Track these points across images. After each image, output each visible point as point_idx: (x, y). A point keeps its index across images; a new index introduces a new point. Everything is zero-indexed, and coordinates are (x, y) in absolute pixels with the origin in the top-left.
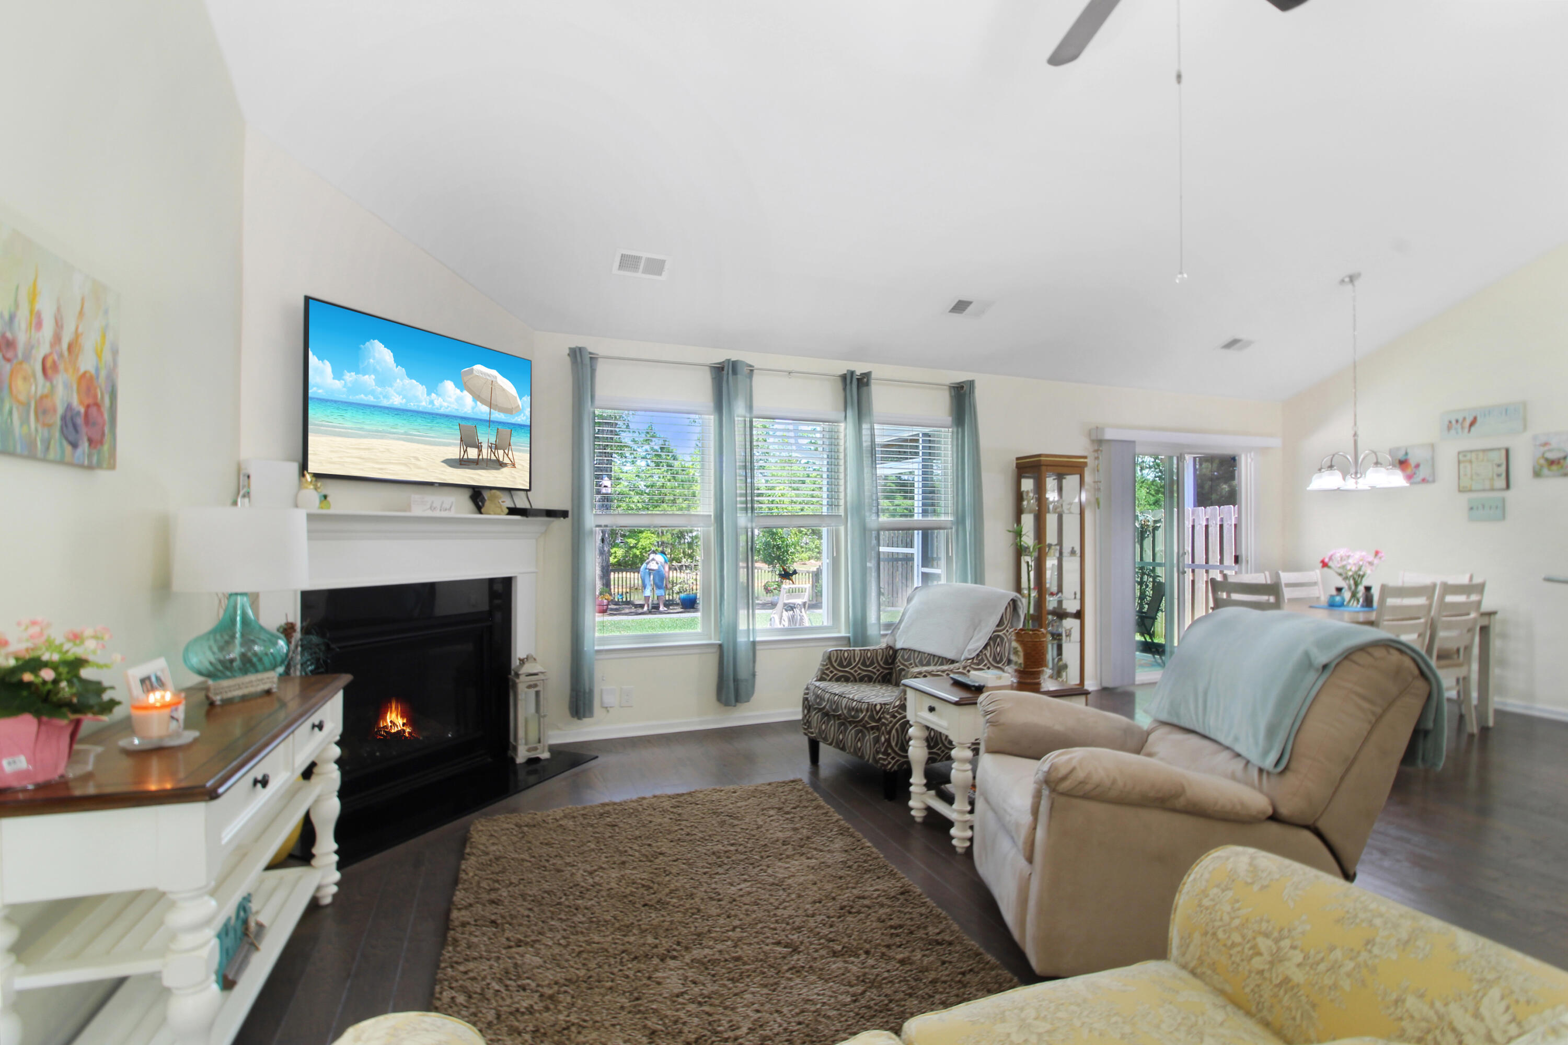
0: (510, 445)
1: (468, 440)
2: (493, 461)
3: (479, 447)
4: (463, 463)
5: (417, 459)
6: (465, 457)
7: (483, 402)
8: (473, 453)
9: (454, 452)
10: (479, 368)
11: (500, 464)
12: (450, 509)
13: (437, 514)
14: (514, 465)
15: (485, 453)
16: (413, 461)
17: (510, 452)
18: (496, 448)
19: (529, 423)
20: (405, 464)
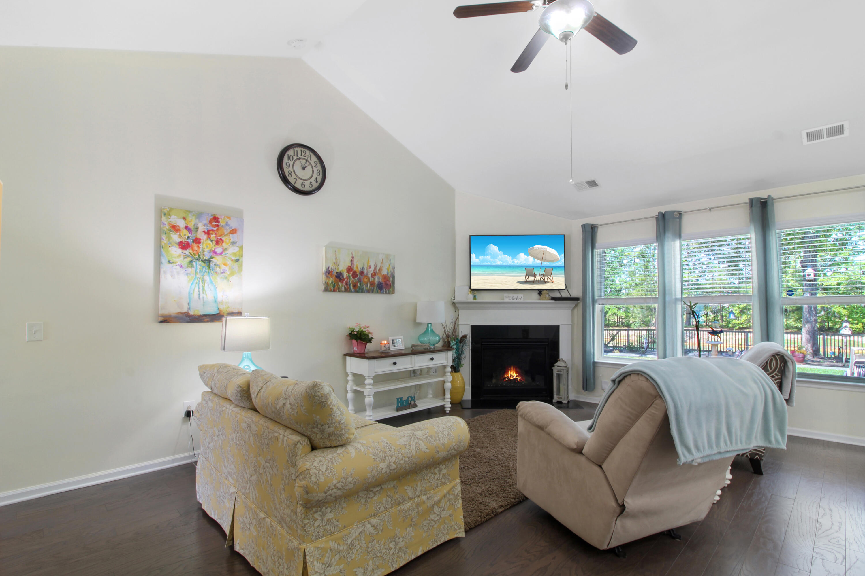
0: (551, 274)
1: (528, 274)
2: (542, 281)
3: (535, 276)
4: (526, 282)
5: (506, 282)
6: (528, 280)
7: (538, 259)
8: (531, 279)
9: (523, 279)
10: (537, 246)
11: (545, 282)
12: (521, 299)
13: (515, 301)
14: (553, 282)
15: (538, 278)
16: (504, 282)
17: (551, 277)
18: (544, 276)
19: (564, 265)
20: (501, 284)
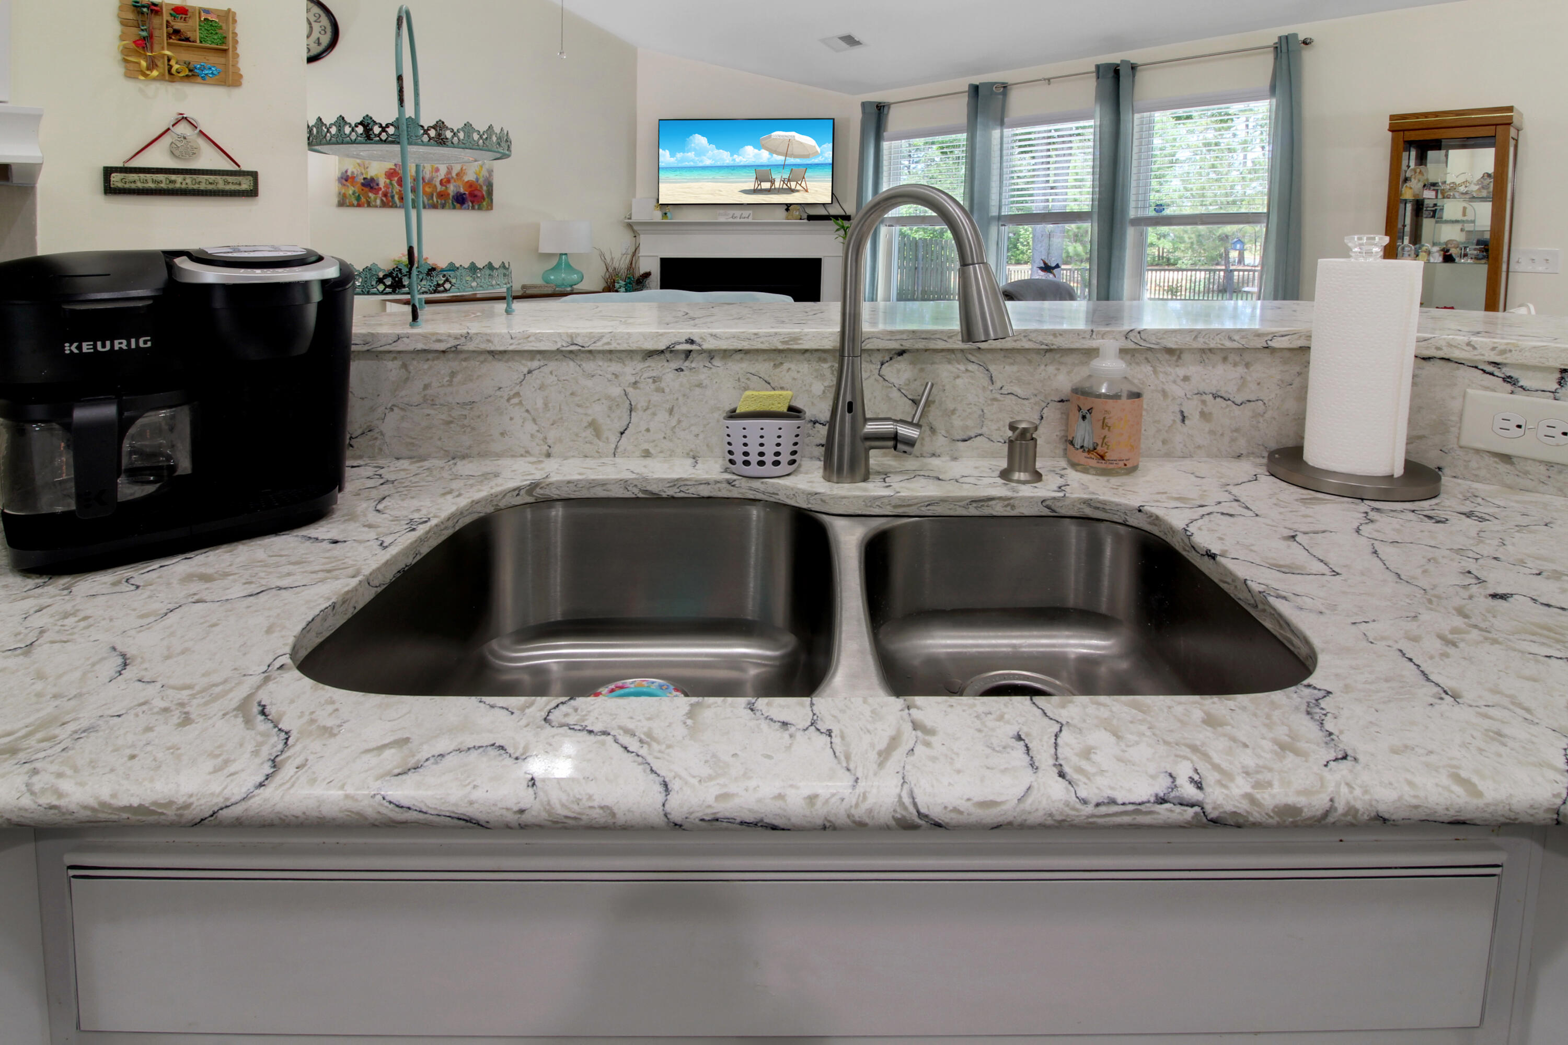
0: (804, 178)
1: (760, 179)
2: (785, 189)
3: (773, 182)
4: (755, 191)
5: (720, 191)
6: (759, 188)
7: (779, 154)
8: (766, 185)
9: (751, 186)
10: (777, 134)
11: (792, 191)
12: (748, 218)
13: (738, 220)
14: (807, 191)
15: (777, 185)
16: (717, 192)
17: (803, 183)
18: (789, 180)
19: (831, 162)
20: (712, 194)
